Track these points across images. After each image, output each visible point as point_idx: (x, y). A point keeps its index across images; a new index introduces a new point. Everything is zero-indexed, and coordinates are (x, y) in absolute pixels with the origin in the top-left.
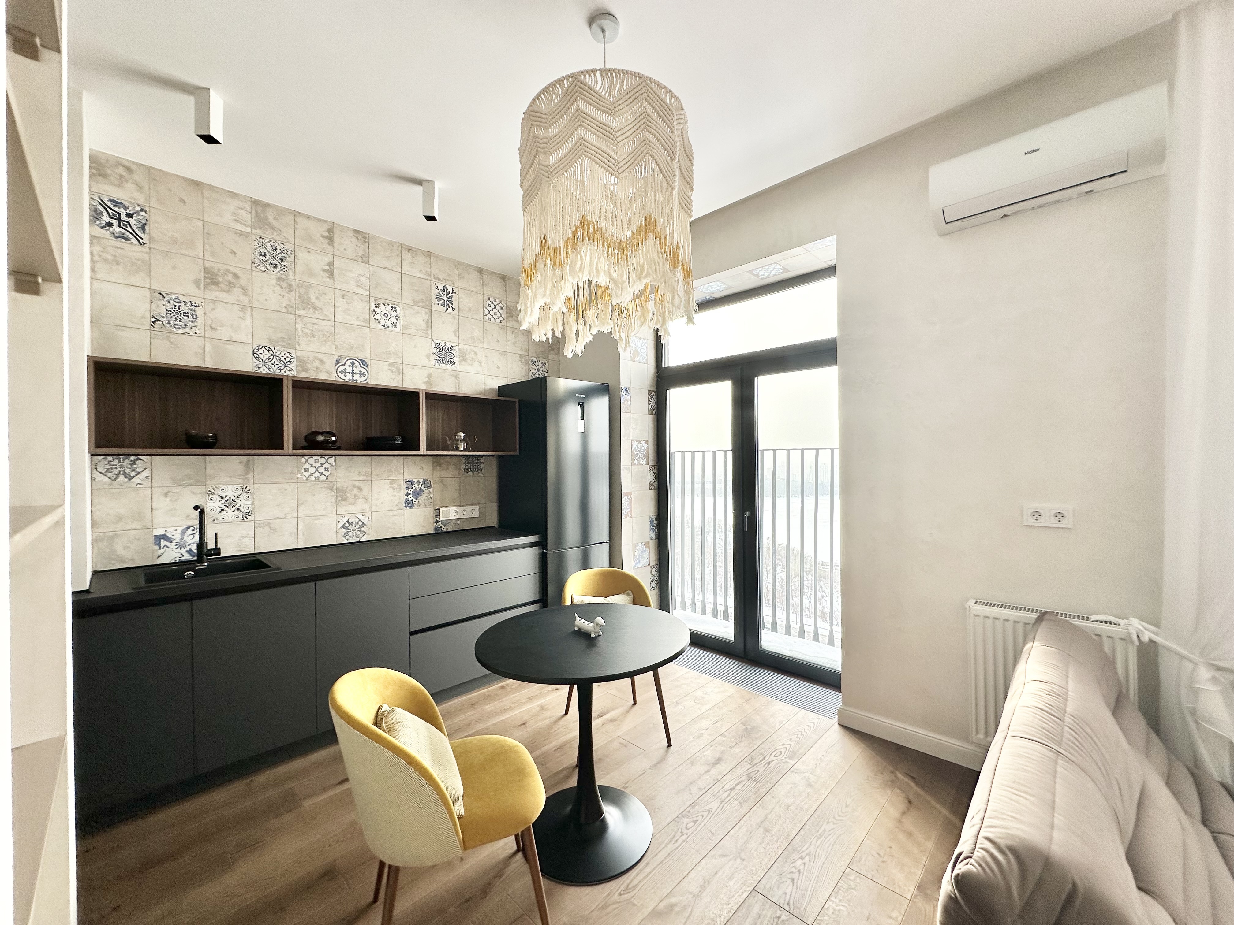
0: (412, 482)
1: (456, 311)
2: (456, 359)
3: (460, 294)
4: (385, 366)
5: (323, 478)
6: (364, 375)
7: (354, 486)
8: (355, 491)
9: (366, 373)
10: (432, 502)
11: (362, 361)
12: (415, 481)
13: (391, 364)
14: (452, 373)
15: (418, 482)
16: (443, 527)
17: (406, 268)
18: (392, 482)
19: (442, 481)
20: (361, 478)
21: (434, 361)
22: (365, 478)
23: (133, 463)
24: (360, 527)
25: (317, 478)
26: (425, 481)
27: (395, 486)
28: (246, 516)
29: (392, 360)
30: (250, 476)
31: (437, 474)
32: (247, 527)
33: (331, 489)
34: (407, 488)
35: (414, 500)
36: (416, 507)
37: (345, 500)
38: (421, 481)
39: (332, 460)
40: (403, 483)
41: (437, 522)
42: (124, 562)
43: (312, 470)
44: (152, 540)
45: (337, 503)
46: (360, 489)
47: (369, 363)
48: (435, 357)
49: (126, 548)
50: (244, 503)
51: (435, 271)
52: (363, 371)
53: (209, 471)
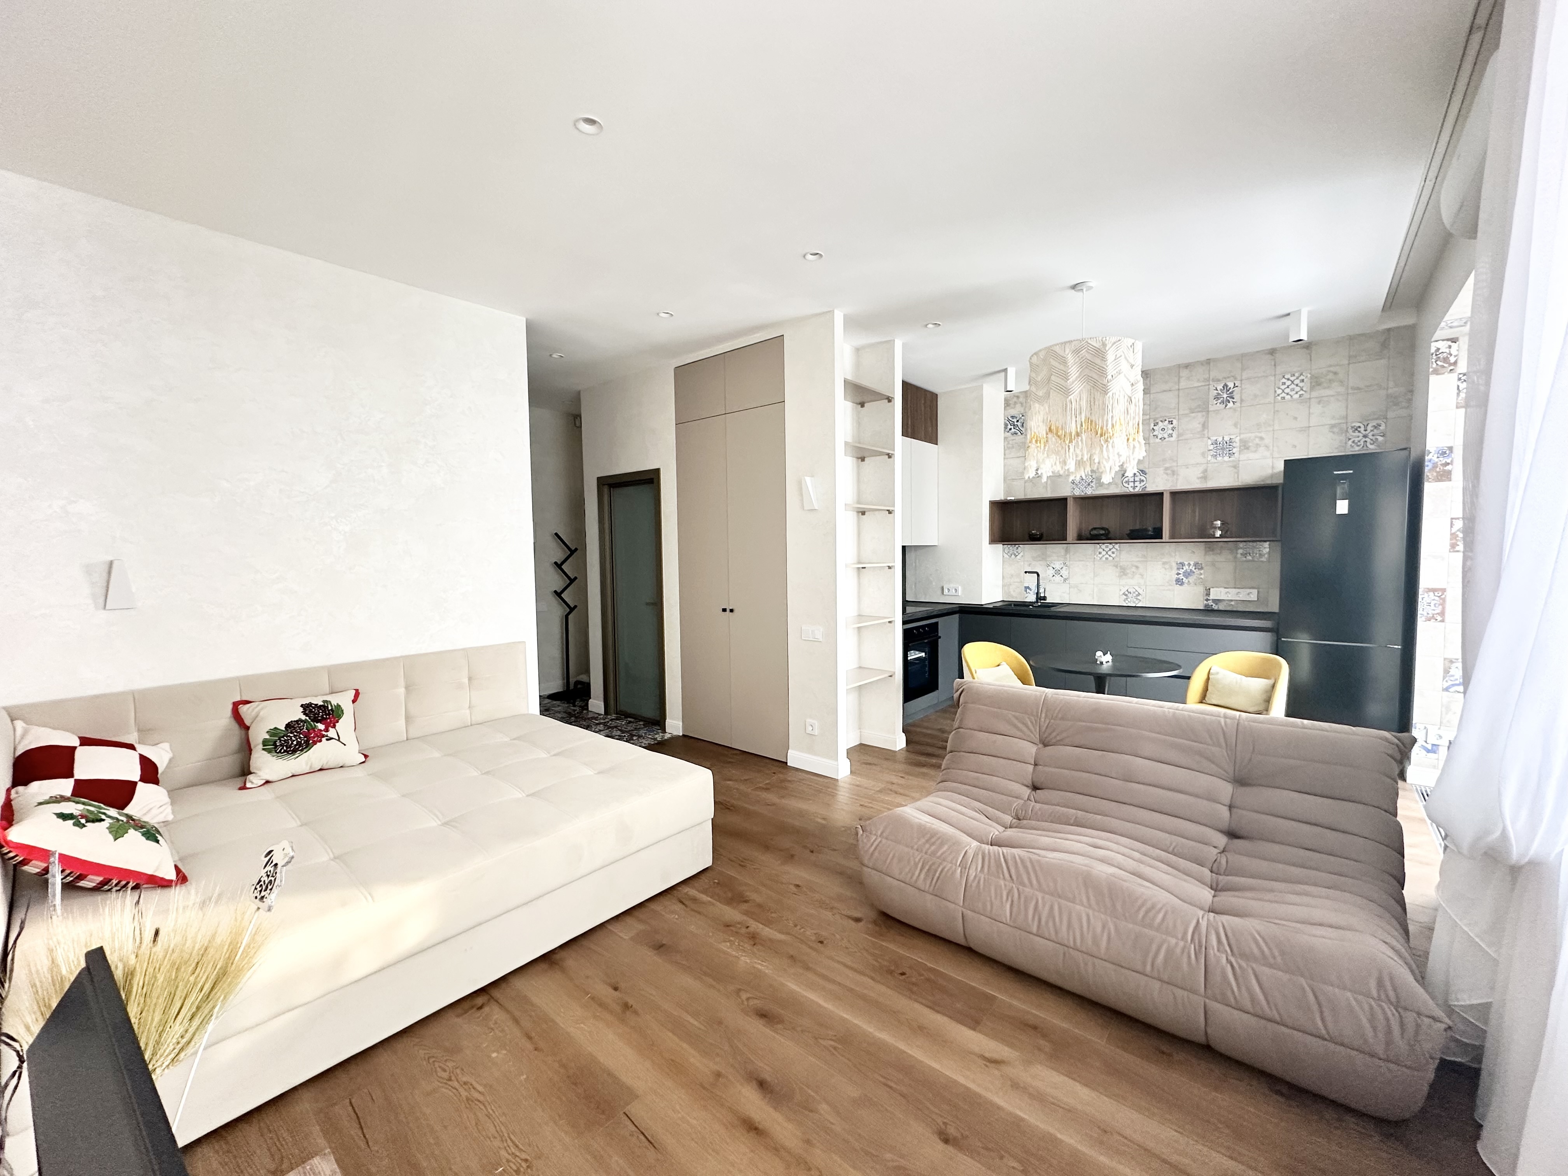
0: (1183, 564)
1: (1238, 404)
2: (1234, 450)
3: (1243, 387)
4: (1161, 471)
5: (1111, 558)
6: (1143, 481)
7: (1133, 565)
8: (1134, 569)
9: (1145, 479)
10: (1203, 582)
11: (1142, 471)
12: (1186, 563)
13: (1166, 469)
14: (1230, 464)
15: (1189, 565)
16: (1214, 605)
17: (1183, 384)
18: (1164, 563)
19: (1213, 564)
20: (1138, 559)
21: (1210, 458)
22: (1140, 559)
23: (1017, 548)
24: (1137, 596)
25: (1107, 558)
26: (1196, 564)
27: (1167, 566)
28: (1065, 580)
29: (1167, 465)
30: (1068, 556)
31: (1210, 558)
32: (1065, 587)
33: (1116, 566)
34: (1178, 569)
35: (1184, 579)
36: (1186, 585)
37: (1126, 574)
38: (1192, 563)
39: (1117, 546)
40: (1174, 565)
41: (1207, 600)
42: (1013, 597)
43: (1104, 553)
44: (1024, 588)
45: (1120, 577)
46: (1137, 567)
47: (1147, 471)
48: (1212, 453)
49: (1014, 591)
50: (1064, 572)
51: (1214, 374)
52: (1143, 478)
53: (1048, 553)
